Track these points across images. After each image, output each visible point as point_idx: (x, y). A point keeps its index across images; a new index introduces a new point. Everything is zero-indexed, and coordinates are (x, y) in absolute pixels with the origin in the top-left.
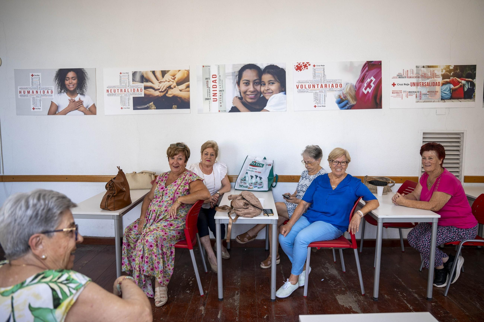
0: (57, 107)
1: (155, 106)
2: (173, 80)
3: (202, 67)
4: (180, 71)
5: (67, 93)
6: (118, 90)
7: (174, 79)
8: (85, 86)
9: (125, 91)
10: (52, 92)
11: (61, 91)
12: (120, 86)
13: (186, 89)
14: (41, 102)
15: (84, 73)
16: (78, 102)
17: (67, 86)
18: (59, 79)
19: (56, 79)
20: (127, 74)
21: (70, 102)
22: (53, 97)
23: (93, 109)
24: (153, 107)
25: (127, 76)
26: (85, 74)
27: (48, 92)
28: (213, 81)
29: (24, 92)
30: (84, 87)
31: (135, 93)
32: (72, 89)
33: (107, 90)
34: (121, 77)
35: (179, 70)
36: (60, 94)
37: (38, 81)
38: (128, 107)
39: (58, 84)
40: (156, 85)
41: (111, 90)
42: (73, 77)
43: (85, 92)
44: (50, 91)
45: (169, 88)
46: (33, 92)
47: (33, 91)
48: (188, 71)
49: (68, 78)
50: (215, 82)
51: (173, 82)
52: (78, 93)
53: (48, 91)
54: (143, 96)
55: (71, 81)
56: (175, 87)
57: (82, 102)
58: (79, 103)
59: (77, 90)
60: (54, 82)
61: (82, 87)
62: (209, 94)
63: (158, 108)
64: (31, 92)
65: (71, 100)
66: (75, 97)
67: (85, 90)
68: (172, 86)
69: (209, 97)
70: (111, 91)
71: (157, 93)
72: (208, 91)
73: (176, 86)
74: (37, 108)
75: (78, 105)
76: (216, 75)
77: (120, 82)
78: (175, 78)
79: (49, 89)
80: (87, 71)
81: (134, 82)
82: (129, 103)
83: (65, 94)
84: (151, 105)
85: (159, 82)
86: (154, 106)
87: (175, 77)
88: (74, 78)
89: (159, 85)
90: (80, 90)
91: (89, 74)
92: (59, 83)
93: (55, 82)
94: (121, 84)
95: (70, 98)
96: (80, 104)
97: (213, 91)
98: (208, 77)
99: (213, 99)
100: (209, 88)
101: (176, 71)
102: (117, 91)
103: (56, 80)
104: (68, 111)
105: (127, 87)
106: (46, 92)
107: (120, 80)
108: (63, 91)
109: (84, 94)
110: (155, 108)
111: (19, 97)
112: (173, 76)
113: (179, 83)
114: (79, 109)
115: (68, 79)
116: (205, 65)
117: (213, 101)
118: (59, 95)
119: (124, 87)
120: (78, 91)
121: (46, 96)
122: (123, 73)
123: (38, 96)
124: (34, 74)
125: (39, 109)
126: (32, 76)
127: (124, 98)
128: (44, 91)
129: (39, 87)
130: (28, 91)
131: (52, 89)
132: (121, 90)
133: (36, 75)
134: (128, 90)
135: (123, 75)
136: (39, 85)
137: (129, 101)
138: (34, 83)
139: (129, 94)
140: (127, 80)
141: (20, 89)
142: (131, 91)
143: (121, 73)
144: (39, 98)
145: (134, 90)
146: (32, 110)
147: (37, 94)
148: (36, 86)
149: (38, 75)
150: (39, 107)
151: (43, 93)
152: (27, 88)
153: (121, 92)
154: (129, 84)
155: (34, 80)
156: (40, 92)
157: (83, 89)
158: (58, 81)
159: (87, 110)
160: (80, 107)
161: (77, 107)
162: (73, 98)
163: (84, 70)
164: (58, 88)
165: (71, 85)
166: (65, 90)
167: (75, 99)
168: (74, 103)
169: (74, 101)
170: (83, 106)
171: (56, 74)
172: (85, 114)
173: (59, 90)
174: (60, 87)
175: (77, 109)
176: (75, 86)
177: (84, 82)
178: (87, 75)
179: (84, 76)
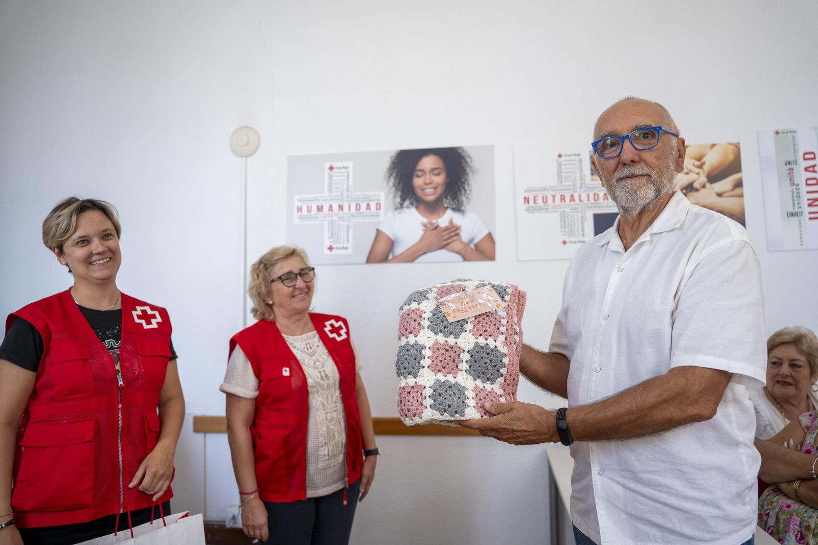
0: (392, 244)
2: (698, 170)
3: (772, 135)
4: (715, 148)
5: (417, 208)
6: (554, 196)
7: (700, 167)
8: (465, 190)
9: (572, 198)
10: (378, 206)
11: (402, 205)
12: (558, 188)
13: (733, 190)
14: (351, 232)
15: (463, 158)
16: (447, 229)
17: (419, 192)
18: (397, 174)
19: (391, 175)
20: (576, 158)
21: (424, 228)
22: (382, 218)
23: (486, 246)
25: (577, 163)
26: (466, 161)
27: (368, 206)
28: (806, 169)
29: (309, 210)
30: (463, 192)
31: (598, 204)
32: (431, 198)
33: (525, 198)
34: (560, 165)
35: (713, 145)
36: (399, 211)
37: (346, 182)
38: (581, 239)
39: (394, 185)
41: (535, 197)
42: (433, 170)
43: (465, 204)
44: (373, 205)
45: (689, 190)
46: (331, 208)
47: (331, 206)
48: (737, 147)
49: (421, 170)
50: (811, 169)
51: (698, 174)
52: (447, 208)
53: (368, 205)
55: (428, 177)
56: (704, 186)
57: (458, 228)
58: (449, 231)
59: (445, 200)
60: (385, 183)
61: (456, 193)
62: (796, 202)
64: (326, 208)
65: (429, 226)
66: (440, 217)
67: (464, 199)
68: (696, 185)
69: (797, 210)
70: (535, 200)
72: (795, 194)
73: (708, 185)
74: (338, 245)
75: (446, 237)
76: (813, 153)
77: (560, 177)
78: (703, 164)
79: (371, 200)
80: (470, 152)
82: (583, 228)
83: (413, 210)
87: (703, 160)
88: (436, 172)
90: (453, 200)
91: (476, 161)
92: (399, 184)
93: (388, 182)
94: (561, 182)
95: (425, 220)
96: (453, 234)
97: (808, 192)
98: (791, 158)
99: (810, 213)
100: (795, 187)
101: (704, 147)
102: (550, 199)
103: (389, 177)
104: (421, 253)
105: (578, 190)
106: (363, 206)
107: (560, 172)
108: (407, 203)
109: (463, 208)
111: (297, 221)
112: (699, 159)
113: (714, 177)
114: (448, 247)
115: (420, 173)
116: (779, 128)
117: (811, 219)
118: (396, 213)
119: (570, 189)
120: (446, 203)
121: (364, 216)
122: (566, 155)
123: (343, 218)
124: (334, 165)
125: (347, 248)
126: (329, 171)
127: (569, 217)
128: (360, 205)
129: (345, 194)
130: (318, 207)
131: (379, 200)
132: (561, 196)
133: (340, 168)
134: (580, 196)
135: (565, 161)
136: (347, 190)
137: (583, 224)
138: (334, 186)
139: (582, 207)
140: (578, 171)
141: (299, 201)
142: (588, 200)
143: (560, 156)
144: (345, 223)
145: (596, 196)
146: (327, 252)
147: (341, 212)
148: (339, 194)
149: (347, 168)
150: (345, 245)
151: (357, 210)
152: (316, 199)
153: (563, 201)
154: (583, 182)
155: (334, 178)
156: (349, 209)
157: (459, 197)
158: (395, 179)
159: (469, 249)
160: (450, 240)
161: (445, 243)
162: (434, 221)
163: (463, 151)
164: (395, 196)
165: (428, 189)
166: (413, 199)
167: (438, 222)
168: (435, 231)
169: (437, 227)
170: (460, 240)
171: (390, 163)
172: (465, 259)
173: (398, 200)
174: (399, 193)
175: (443, 247)
176: (440, 190)
177: (463, 180)
178: (470, 164)
179: (464, 164)
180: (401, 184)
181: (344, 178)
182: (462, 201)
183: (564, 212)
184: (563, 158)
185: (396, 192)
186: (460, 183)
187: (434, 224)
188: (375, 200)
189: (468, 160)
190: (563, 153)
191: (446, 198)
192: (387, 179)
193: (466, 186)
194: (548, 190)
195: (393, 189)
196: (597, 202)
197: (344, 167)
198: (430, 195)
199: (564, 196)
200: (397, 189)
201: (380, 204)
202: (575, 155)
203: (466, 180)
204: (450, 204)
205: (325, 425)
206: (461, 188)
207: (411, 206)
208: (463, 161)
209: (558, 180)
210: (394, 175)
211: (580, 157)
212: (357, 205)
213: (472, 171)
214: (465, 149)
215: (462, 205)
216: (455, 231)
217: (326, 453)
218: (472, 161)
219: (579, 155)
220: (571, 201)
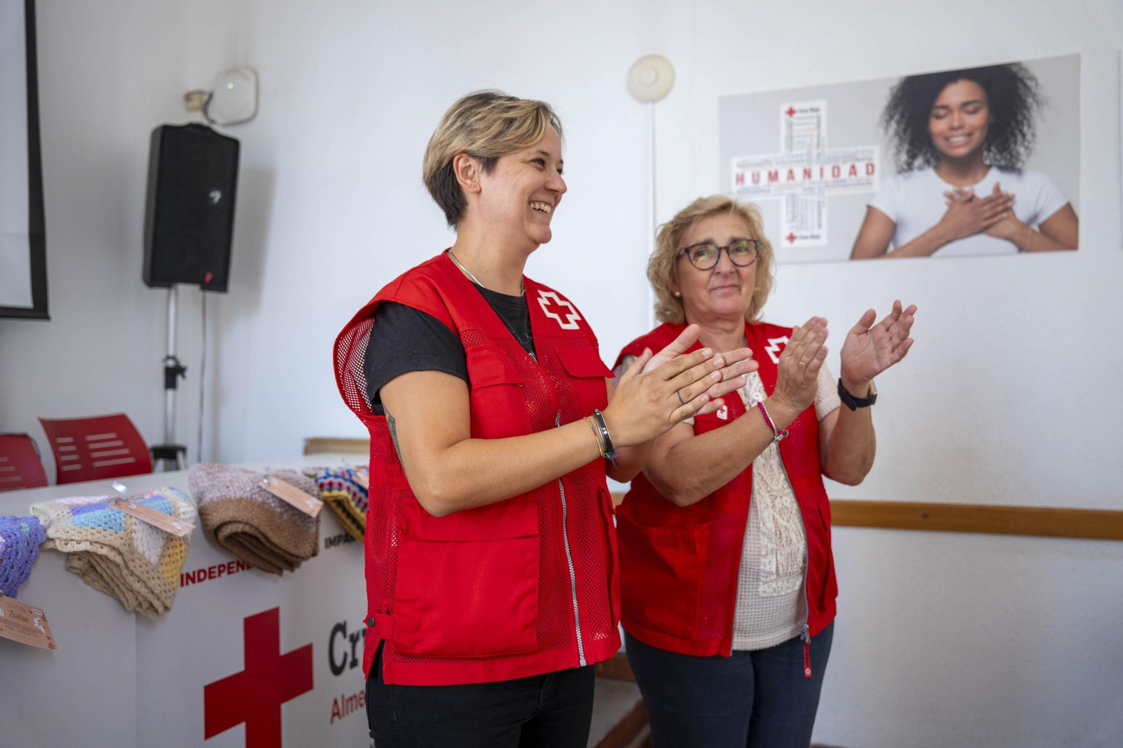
0: (893, 228)
5: (936, 168)
8: (1024, 135)
10: (870, 169)
11: (910, 165)
14: (824, 211)
15: (1021, 81)
16: (989, 200)
17: (941, 143)
18: (902, 116)
19: (891, 117)
21: (949, 201)
22: (876, 187)
23: (1061, 227)
26: (1025, 85)
27: (853, 170)
29: (756, 179)
30: (1020, 138)
32: (962, 151)
36: (906, 174)
37: (815, 133)
39: (897, 134)
42: (965, 104)
43: (1023, 157)
44: (861, 168)
46: (791, 175)
47: (791, 172)
49: (945, 107)
52: (989, 167)
53: (853, 167)
55: (956, 119)
57: (1009, 199)
58: (993, 204)
59: (985, 153)
60: (881, 131)
61: (1007, 140)
64: (783, 175)
65: (957, 197)
66: (976, 182)
67: (1022, 150)
74: (804, 233)
75: (988, 214)
79: (858, 160)
80: (1035, 71)
83: (930, 173)
88: (971, 108)
90: (1001, 152)
91: (1045, 85)
92: (905, 131)
93: (886, 129)
95: (950, 188)
96: (1000, 208)
103: (888, 122)
104: (943, 241)
106: (845, 169)
108: (919, 162)
109: (1019, 165)
114: (991, 230)
115: (942, 112)
118: (900, 178)
120: (988, 159)
121: (845, 186)
123: (811, 189)
124: (796, 107)
125: (817, 237)
126: (787, 116)
128: (838, 168)
129: (815, 152)
130: (770, 174)
131: (871, 159)
133: (805, 111)
136: (818, 145)
138: (795, 140)
141: (739, 165)
144: (815, 198)
146: (786, 243)
147: (807, 180)
148: (804, 152)
149: (817, 110)
150: (816, 232)
151: (834, 175)
152: (766, 162)
155: (796, 128)
156: (822, 175)
157: (1012, 146)
158: (898, 123)
159: (1030, 233)
160: (995, 219)
161: (986, 223)
162: (966, 189)
163: (1021, 68)
164: (899, 152)
165: (957, 136)
166: (929, 155)
167: (973, 190)
168: (969, 206)
169: (972, 199)
170: (1013, 217)
171: (889, 98)
172: (1022, 249)
173: (904, 157)
174: (906, 146)
175: (982, 230)
176: (977, 137)
177: (1020, 118)
178: (1034, 90)
179: (1022, 91)
180: (909, 131)
181: (814, 126)
182: (1018, 154)
185: (901, 144)
186: (1013, 124)
187: (966, 193)
188: (864, 159)
189: (1030, 83)
191: (989, 150)
192: (885, 124)
193: (1025, 129)
195: (896, 140)
197: (812, 110)
198: (959, 146)
200: (901, 140)
201: (873, 166)
203: (1025, 117)
204: (996, 160)
205: (771, 517)
206: (1017, 132)
207: (926, 166)
208: (1020, 86)
210: (897, 117)
212: (833, 168)
213: (1037, 102)
214: (1024, 66)
215: (1018, 159)
216: (1004, 203)
217: (774, 569)
218: (1037, 84)
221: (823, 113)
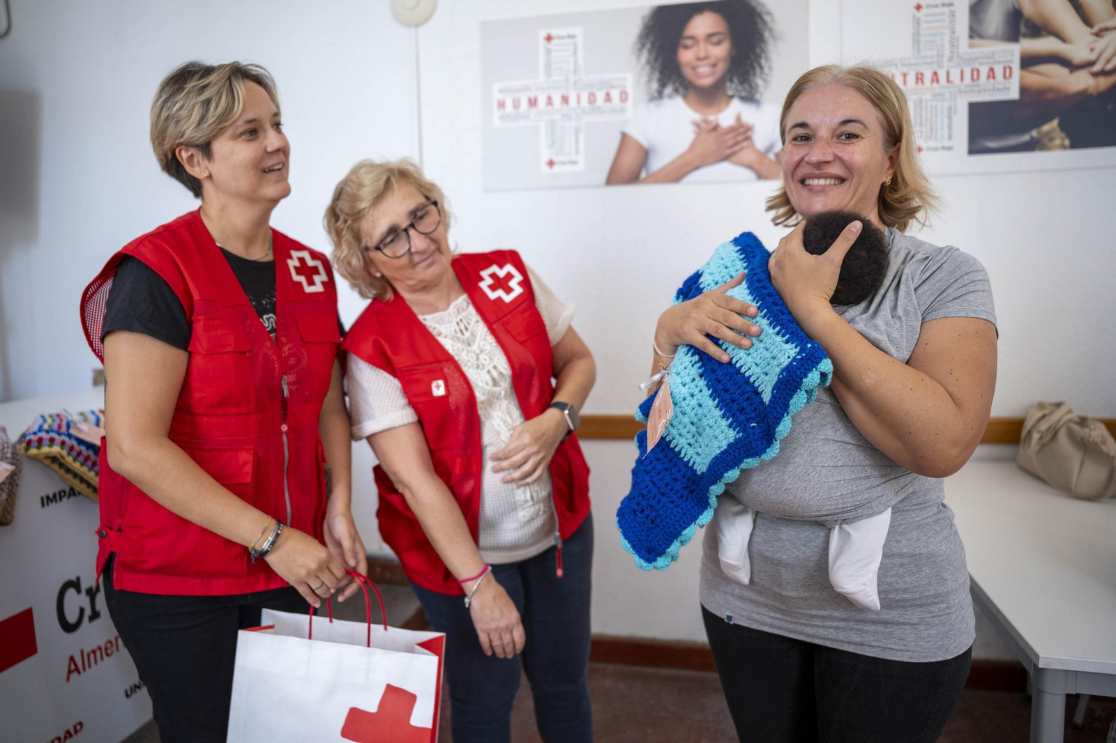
0: (645, 155)
1: (1069, 136)
5: (685, 97)
6: (905, 75)
8: (761, 68)
9: (935, 78)
10: (624, 97)
11: (660, 93)
12: (913, 61)
14: (582, 138)
15: (759, 15)
16: (731, 130)
17: (688, 72)
18: (653, 45)
19: (643, 45)
20: (946, 10)
21: (697, 130)
22: (629, 114)
24: (1058, 142)
25: (946, 18)
26: (762, 19)
27: (608, 98)
29: (516, 105)
30: (758, 71)
31: (978, 85)
32: (707, 81)
34: (917, 22)
36: (656, 102)
37: (572, 59)
38: (947, 143)
39: (648, 62)
40: (1080, 45)
42: (710, 36)
43: (761, 89)
44: (615, 95)
46: (549, 101)
47: (550, 98)
49: (692, 38)
52: (732, 97)
53: (608, 94)
54: (1014, 94)
55: (702, 49)
57: (749, 129)
58: (734, 133)
59: (728, 84)
60: (634, 59)
61: (747, 73)
63: (1078, 142)
64: (542, 101)
65: (703, 125)
66: (720, 111)
67: (760, 82)
71: (1080, 82)
74: (562, 158)
75: (731, 143)
77: (916, 41)
79: (613, 87)
81: (977, 41)
82: (950, 127)
83: (679, 101)
84: (1048, 133)
85: (1096, 29)
86: (1063, 135)
88: (715, 39)
89: (1092, 46)
90: (742, 83)
91: (781, 19)
92: (656, 59)
93: (638, 57)
94: (919, 51)
95: (697, 117)
96: (740, 138)
103: (640, 50)
104: (691, 168)
105: (946, 64)
106: (600, 96)
107: (916, 35)
108: (668, 90)
109: (758, 96)
110: (1067, 142)
111: (497, 123)
114: (734, 158)
115: (689, 42)
118: (652, 106)
119: (933, 63)
120: (731, 89)
121: (600, 112)
122: (929, 6)
123: (568, 115)
124: (554, 33)
125: (574, 163)
126: (545, 42)
127: (929, 108)
128: (594, 95)
129: (572, 79)
130: (530, 100)
131: (624, 86)
132: (917, 74)
133: (562, 38)
134: (948, 73)
135: (928, 15)
136: (575, 72)
137: (950, 118)
138: (553, 66)
139: (951, 93)
140: (947, 32)
141: (501, 91)
142: (962, 79)
143: (919, 7)
144: (573, 124)
145: (975, 73)
146: (546, 169)
147: (565, 107)
148: (562, 78)
149: (571, 37)
150: (573, 158)
151: (590, 102)
152: (526, 88)
153: (920, 82)
154: (955, 50)
155: (554, 54)
156: (579, 101)
157: (752, 78)
158: (650, 51)
159: (767, 161)
160: (737, 148)
161: (728, 152)
162: (712, 118)
163: (759, 4)
164: (650, 80)
165: (703, 66)
166: (677, 85)
167: (717, 120)
168: (714, 135)
169: (716, 128)
170: (752, 147)
171: (641, 27)
172: (759, 178)
173: (655, 85)
174: (657, 75)
175: (726, 158)
176: (721, 68)
177: (758, 51)
178: (770, 25)
179: (760, 25)
180: (660, 60)
181: (571, 53)
182: (757, 85)
183: (921, 100)
184: (924, 11)
185: (652, 73)
186: (752, 57)
187: (711, 122)
188: (618, 87)
189: (767, 18)
190: (923, 3)
191: (731, 81)
192: (637, 52)
193: (763, 62)
194: (896, 65)
195: (647, 69)
196: (975, 83)
197: (569, 37)
198: (705, 76)
199: (922, 74)
200: (653, 68)
201: (626, 93)
202: (943, 5)
203: (763, 51)
204: (737, 91)
206: (756, 65)
207: (675, 94)
208: (758, 20)
209: (913, 48)
210: (648, 46)
211: (952, 8)
212: (590, 95)
213: (774, 37)
215: (757, 91)
216: (745, 132)
218: (773, 20)
219: (951, 5)
220: (932, 81)
221: (579, 40)
